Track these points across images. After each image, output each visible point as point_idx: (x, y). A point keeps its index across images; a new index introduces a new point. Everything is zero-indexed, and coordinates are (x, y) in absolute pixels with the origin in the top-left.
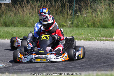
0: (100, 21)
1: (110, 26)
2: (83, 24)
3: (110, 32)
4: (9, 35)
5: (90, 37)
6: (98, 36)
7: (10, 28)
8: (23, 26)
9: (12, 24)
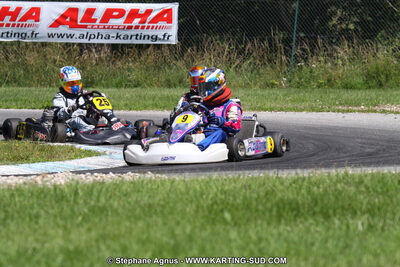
0: (341, 76)
2: (310, 82)
3: (357, 96)
5: (319, 105)
6: (334, 104)
7: (175, 90)
9: (180, 82)
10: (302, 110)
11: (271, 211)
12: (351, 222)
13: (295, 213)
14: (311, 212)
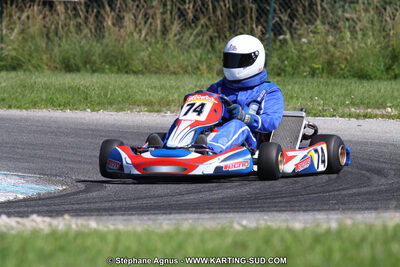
0: (348, 57)
1: (378, 74)
2: (298, 67)
3: (379, 91)
4: (76, 97)
5: (319, 105)
6: (343, 104)
7: (79, 75)
8: (119, 70)
9: (85, 63)
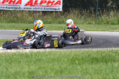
0: (111, 21)
2: (102, 23)
3: (116, 27)
6: (109, 29)
10: (99, 31)
11: (90, 60)
12: (114, 64)
13: (97, 61)
14: (102, 61)
